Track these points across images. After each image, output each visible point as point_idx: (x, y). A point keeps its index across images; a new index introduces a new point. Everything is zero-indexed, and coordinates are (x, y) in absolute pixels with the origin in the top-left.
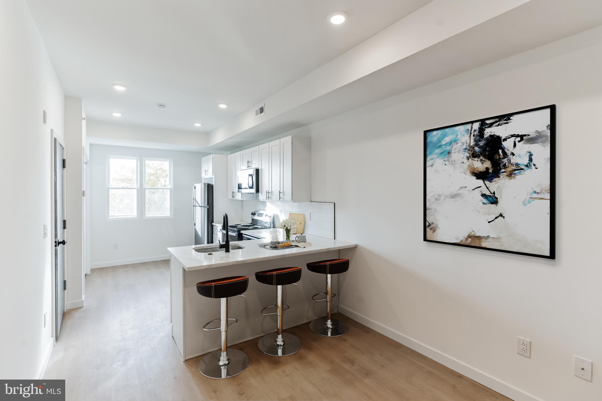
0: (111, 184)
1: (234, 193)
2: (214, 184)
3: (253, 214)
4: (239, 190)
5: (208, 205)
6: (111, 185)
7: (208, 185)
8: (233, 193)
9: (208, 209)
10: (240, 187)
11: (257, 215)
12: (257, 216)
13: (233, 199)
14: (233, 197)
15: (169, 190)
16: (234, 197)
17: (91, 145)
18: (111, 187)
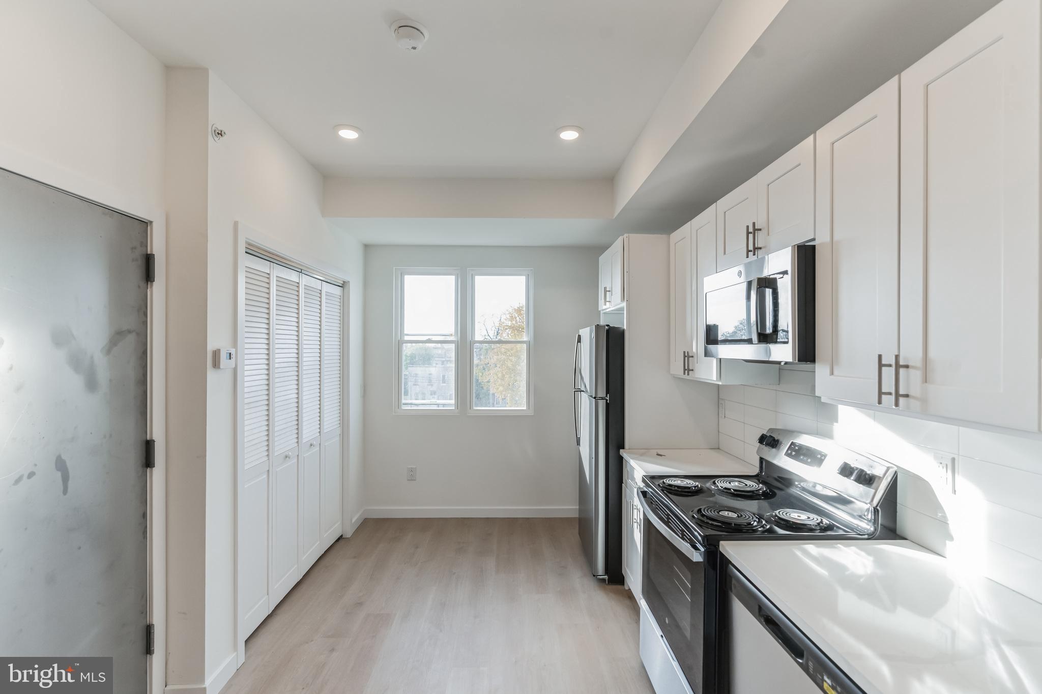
0: (405, 332)
1: (689, 357)
2: (625, 328)
3: (770, 441)
4: (710, 347)
5: (607, 392)
6: (408, 335)
7: (608, 331)
8: (687, 356)
9: (607, 405)
10: (712, 338)
11: (785, 448)
12: (787, 454)
13: (686, 377)
14: (687, 370)
15: (525, 345)
16: (689, 370)
17: (367, 247)
18: (406, 338)
